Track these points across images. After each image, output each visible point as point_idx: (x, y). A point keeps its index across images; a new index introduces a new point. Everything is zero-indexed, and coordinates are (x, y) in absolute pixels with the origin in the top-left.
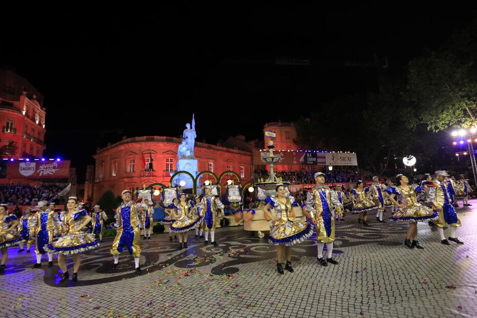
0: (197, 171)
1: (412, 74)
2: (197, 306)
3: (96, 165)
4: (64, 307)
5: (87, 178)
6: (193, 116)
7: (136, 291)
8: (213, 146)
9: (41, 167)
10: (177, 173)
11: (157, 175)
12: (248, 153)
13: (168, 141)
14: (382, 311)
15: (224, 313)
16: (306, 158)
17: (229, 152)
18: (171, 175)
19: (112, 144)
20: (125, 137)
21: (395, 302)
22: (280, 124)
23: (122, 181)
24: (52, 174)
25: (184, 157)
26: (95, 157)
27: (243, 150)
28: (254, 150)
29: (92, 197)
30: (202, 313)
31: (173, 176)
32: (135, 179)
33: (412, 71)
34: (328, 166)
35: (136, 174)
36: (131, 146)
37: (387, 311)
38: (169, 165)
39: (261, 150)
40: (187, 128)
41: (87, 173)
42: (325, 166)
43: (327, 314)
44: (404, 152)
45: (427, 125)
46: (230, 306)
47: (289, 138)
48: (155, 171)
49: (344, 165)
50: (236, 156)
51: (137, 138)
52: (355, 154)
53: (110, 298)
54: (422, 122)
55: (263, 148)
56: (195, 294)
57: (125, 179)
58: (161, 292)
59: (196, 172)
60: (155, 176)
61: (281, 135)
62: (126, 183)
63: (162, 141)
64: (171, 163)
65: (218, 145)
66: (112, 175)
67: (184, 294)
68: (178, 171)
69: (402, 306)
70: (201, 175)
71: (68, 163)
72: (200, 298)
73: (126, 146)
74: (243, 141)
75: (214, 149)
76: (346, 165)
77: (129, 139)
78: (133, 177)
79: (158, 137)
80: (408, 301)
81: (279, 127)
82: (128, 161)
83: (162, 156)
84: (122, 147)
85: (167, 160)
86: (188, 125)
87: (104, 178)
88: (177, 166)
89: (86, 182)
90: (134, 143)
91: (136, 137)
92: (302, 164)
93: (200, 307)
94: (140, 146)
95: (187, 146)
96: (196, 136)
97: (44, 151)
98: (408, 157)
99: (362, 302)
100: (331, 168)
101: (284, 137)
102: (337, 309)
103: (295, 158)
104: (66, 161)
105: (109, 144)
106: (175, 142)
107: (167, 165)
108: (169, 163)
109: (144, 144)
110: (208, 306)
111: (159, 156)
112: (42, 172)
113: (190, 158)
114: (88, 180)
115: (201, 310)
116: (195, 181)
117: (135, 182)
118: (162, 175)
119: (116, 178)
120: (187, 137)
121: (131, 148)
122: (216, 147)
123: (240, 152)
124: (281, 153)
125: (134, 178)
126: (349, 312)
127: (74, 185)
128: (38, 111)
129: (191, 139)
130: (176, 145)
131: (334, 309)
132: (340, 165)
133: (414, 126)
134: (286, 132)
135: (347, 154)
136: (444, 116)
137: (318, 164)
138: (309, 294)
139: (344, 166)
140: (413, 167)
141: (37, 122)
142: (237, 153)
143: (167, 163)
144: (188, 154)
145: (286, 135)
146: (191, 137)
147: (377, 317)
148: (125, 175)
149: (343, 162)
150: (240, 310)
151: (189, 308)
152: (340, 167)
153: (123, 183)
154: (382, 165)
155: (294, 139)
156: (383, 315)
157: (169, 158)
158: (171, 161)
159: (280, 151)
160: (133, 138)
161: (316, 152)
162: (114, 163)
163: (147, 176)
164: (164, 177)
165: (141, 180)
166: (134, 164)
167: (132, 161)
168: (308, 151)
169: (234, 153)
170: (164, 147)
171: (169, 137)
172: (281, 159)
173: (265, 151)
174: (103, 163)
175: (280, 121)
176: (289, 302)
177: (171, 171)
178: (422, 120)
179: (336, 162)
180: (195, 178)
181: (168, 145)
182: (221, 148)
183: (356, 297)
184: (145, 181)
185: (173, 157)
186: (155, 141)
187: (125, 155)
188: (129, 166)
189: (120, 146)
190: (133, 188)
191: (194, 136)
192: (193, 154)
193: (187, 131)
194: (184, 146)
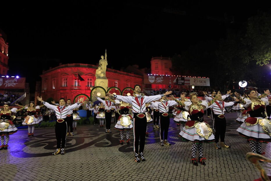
0: (107, 86)
2: (110, 171)
3: (42, 81)
4: (24, 170)
5: (36, 90)
6: (106, 51)
7: (70, 161)
8: (118, 71)
9: (6, 81)
10: (95, 88)
13: (89, 67)
14: (230, 177)
15: (129, 176)
16: (177, 80)
17: (128, 75)
18: (91, 89)
20: (61, 64)
21: (238, 171)
22: (161, 58)
24: (13, 86)
25: (99, 78)
26: (41, 76)
28: (145, 75)
31: (93, 90)
33: (249, 25)
34: (191, 86)
36: (65, 70)
37: (234, 177)
38: (90, 83)
39: (149, 75)
40: (101, 59)
41: (36, 87)
42: (189, 86)
43: (195, 178)
44: (239, 79)
45: (257, 61)
46: (132, 172)
47: (167, 67)
48: (80, 86)
49: (201, 85)
50: (133, 78)
51: (69, 65)
52: (209, 78)
53: (54, 165)
54: (253, 59)
55: (150, 73)
56: (109, 164)
57: (61, 91)
58: (87, 162)
59: (107, 88)
60: (81, 90)
61: (162, 65)
62: (62, 93)
63: (85, 67)
64: (91, 81)
65: (121, 70)
66: (52, 88)
67: (102, 164)
68: (96, 86)
69: (243, 174)
70: (110, 90)
71: (24, 79)
72: (113, 166)
73: (62, 69)
74: (137, 68)
75: (118, 73)
76: (203, 85)
77: (64, 65)
78: (66, 90)
79: (83, 65)
80: (247, 171)
83: (85, 77)
84: (59, 70)
85: (88, 80)
86: (102, 57)
87: (47, 90)
88: (94, 83)
89: (36, 92)
90: (67, 68)
91: (68, 64)
92: (175, 84)
94: (71, 69)
95: (102, 70)
96: (107, 64)
97: (8, 71)
98: (242, 81)
99: (217, 171)
100: (193, 87)
102: (201, 175)
103: (170, 80)
104: (23, 78)
105: (51, 68)
106: (94, 68)
108: (90, 81)
109: (73, 69)
110: (118, 171)
112: (7, 85)
113: (103, 78)
114: (37, 91)
117: (68, 93)
118: (85, 89)
119: (55, 90)
120: (102, 65)
122: (120, 72)
123: (136, 75)
124: (162, 77)
125: (67, 90)
126: (209, 177)
127: (28, 94)
128: (3, 45)
129: (104, 66)
130: (94, 70)
131: (199, 175)
133: (248, 61)
134: (165, 64)
135: (203, 79)
136: (268, 55)
137: (185, 85)
139: (201, 86)
141: (3, 52)
142: (133, 76)
143: (88, 81)
144: (102, 75)
145: (165, 66)
147: (227, 180)
148: (61, 88)
149: (201, 83)
150: (138, 174)
151: (105, 172)
152: (199, 86)
153: (60, 93)
154: (225, 86)
155: (170, 68)
156: (231, 179)
157: (89, 78)
158: (91, 80)
159: (161, 75)
160: (66, 64)
161: (184, 77)
162: (54, 80)
163: (75, 89)
164: (87, 91)
165: (71, 92)
166: (66, 81)
167: (66, 80)
168: (179, 76)
169: (131, 76)
170: (86, 71)
171: (90, 65)
172: (162, 81)
173: (151, 75)
174: (47, 80)
175: (161, 56)
176: (170, 170)
177: (91, 86)
178: (253, 58)
179: (197, 84)
180: (106, 91)
181: (89, 69)
182: (123, 72)
183: (213, 168)
184: (74, 92)
185: (92, 78)
186: (80, 67)
187: (61, 75)
188: (64, 83)
189: (57, 69)
190: (66, 97)
191: (106, 64)
192: (105, 76)
193: (101, 61)
194: (99, 70)
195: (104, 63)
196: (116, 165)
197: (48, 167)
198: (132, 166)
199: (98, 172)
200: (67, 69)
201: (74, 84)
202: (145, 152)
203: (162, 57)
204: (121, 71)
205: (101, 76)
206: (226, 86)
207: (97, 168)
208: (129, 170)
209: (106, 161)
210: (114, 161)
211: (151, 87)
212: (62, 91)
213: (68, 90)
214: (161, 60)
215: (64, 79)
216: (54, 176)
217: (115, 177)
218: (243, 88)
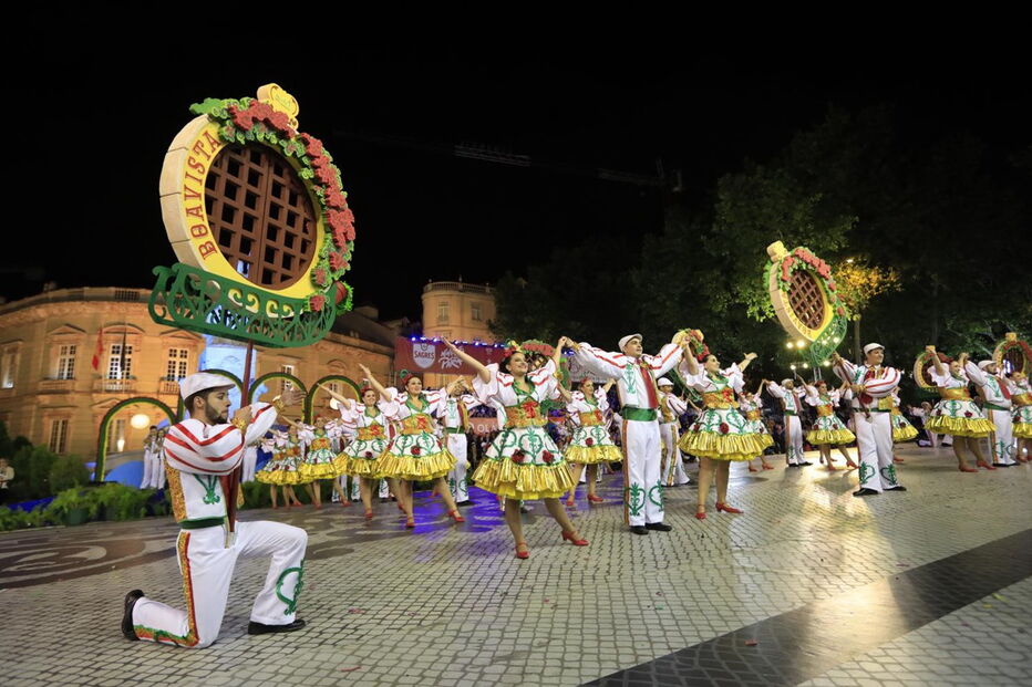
1: (723, 203)
12: (384, 349)
17: (337, 342)
19: (7, 301)
20: (52, 286)
22: (461, 286)
23: (32, 404)
27: (372, 341)
28: (400, 340)
32: (75, 398)
33: (722, 197)
35: (77, 385)
36: (67, 310)
38: (177, 366)
39: (414, 339)
47: (479, 319)
48: (134, 378)
50: (355, 353)
51: (87, 291)
54: (737, 301)
55: (418, 332)
57: (41, 397)
60: (135, 392)
61: (462, 311)
62: (45, 407)
64: (183, 360)
66: (2, 384)
73: (54, 309)
74: (372, 319)
77: (64, 292)
78: (67, 392)
81: (457, 293)
82: (56, 349)
83: (158, 341)
84: (41, 312)
85: (173, 353)
90: (78, 303)
91: (86, 288)
94: (96, 310)
101: (468, 316)
107: (171, 365)
108: (178, 360)
109: (107, 307)
111: (146, 339)
117: (74, 407)
119: (14, 394)
121: (67, 314)
123: (365, 343)
125: (71, 395)
133: (723, 307)
134: (474, 306)
142: (357, 347)
143: (172, 359)
145: (473, 312)
148: (42, 386)
153: (34, 407)
155: (489, 320)
157: (176, 346)
158: (184, 355)
160: (77, 290)
162: (9, 352)
163: (109, 391)
165: (92, 399)
166: (72, 357)
167: (68, 351)
169: (348, 345)
173: (423, 342)
175: (460, 279)
178: (736, 296)
184: (103, 405)
185: (189, 346)
186: (141, 302)
187: (48, 332)
188: (58, 364)
189: (33, 308)
190: (64, 423)
200: (79, 307)
201: (109, 371)
203: (463, 281)
212: (45, 399)
213: (77, 392)
214: (460, 291)
215: (60, 346)
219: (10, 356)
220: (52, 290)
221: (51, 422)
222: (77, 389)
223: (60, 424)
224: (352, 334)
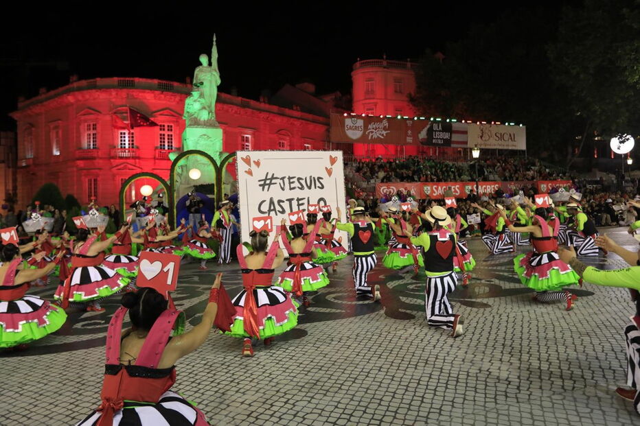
0: (221, 150)
2: (237, 392)
3: (19, 131)
6: (215, 39)
8: (252, 103)
10: (183, 154)
11: (142, 156)
12: (321, 119)
13: (164, 89)
14: (551, 402)
15: (286, 403)
16: (430, 131)
17: (283, 115)
18: (172, 157)
19: (48, 91)
20: (75, 78)
21: (574, 388)
22: (385, 63)
23: (73, 167)
25: (196, 123)
26: (15, 115)
28: (334, 116)
29: (15, 194)
30: (247, 402)
31: (177, 160)
32: (100, 163)
34: (471, 149)
35: (100, 153)
36: (87, 96)
37: (561, 402)
38: (166, 137)
39: (345, 115)
40: (201, 64)
42: (465, 149)
43: (460, 406)
44: (613, 128)
46: (295, 392)
47: (401, 92)
48: (138, 148)
49: (500, 148)
50: (297, 123)
51: (100, 81)
52: (525, 127)
53: (79, 377)
55: (349, 109)
56: (232, 372)
57: (79, 162)
59: (221, 154)
60: (139, 158)
61: (386, 85)
62: (82, 169)
63: (151, 89)
64: (170, 133)
65: (262, 100)
66: (51, 151)
67: (213, 372)
68: (185, 150)
69: (584, 394)
72: (242, 378)
73: (79, 96)
74: (311, 94)
75: (253, 109)
76: (505, 148)
77: (84, 83)
78: (94, 158)
79: (142, 80)
81: (381, 69)
82: (84, 126)
84: (70, 99)
85: (162, 128)
86: (204, 59)
87: (35, 159)
88: (180, 140)
90: (94, 91)
91: (98, 79)
92: (422, 143)
93: (244, 393)
94: (106, 96)
95: (202, 100)
96: (219, 82)
98: (621, 137)
99: (518, 388)
100: (476, 154)
101: (391, 90)
102: (476, 398)
103: (410, 132)
105: (42, 90)
106: (178, 92)
107: (162, 137)
109: (114, 93)
110: (257, 392)
113: (207, 124)
115: (245, 397)
116: (218, 171)
117: (100, 169)
118: (153, 157)
119: (61, 159)
120: (202, 83)
121: (88, 100)
122: (258, 103)
123: (306, 115)
124: (385, 121)
125: (97, 160)
126: (496, 403)
129: (211, 86)
130: (178, 98)
131: (472, 398)
132: (495, 147)
134: (397, 80)
135: (508, 127)
137: (452, 145)
138: (431, 374)
139: (499, 150)
140: (626, 156)
142: (299, 119)
143: (162, 133)
144: (205, 116)
145: (395, 87)
146: (211, 82)
148: (78, 154)
149: (500, 142)
150: (312, 398)
152: (493, 151)
153: (75, 169)
154: (570, 150)
155: (410, 94)
157: (164, 122)
158: (170, 129)
159: (381, 117)
160: (92, 80)
161: (450, 121)
162: (54, 128)
163: (122, 158)
164: (157, 161)
165: (111, 164)
166: (95, 132)
167: (92, 127)
168: (435, 119)
169: (292, 117)
170: (154, 101)
171: (164, 82)
172: (384, 133)
173: (353, 117)
174: (33, 129)
175: (385, 57)
176: (396, 387)
177: (170, 149)
179: (488, 142)
180: (219, 164)
181: (163, 96)
182: (267, 107)
183: (509, 380)
184: (119, 167)
185: (173, 122)
186: (136, 88)
187: (77, 113)
188: (86, 137)
189: (65, 95)
190: (94, 180)
191: (216, 82)
192: (213, 116)
193: (202, 71)
194: (195, 101)
195: (208, 77)
196: (252, 374)
197: (64, 382)
198: (295, 377)
199: (203, 394)
200: (94, 93)
201: (120, 143)
202: (332, 340)
203: (387, 59)
204: (261, 102)
205: (202, 119)
206: (574, 151)
207: (199, 384)
208: (288, 387)
209: (222, 364)
210: (246, 366)
211: (353, 153)
212: (81, 163)
213: (101, 158)
214: (385, 68)
215: (86, 124)
216: (84, 405)
217: (250, 405)
218: (621, 155)
219: (55, 131)
220: (75, 81)
221: (87, 180)
222: (100, 156)
223: (93, 181)
224: (295, 108)
